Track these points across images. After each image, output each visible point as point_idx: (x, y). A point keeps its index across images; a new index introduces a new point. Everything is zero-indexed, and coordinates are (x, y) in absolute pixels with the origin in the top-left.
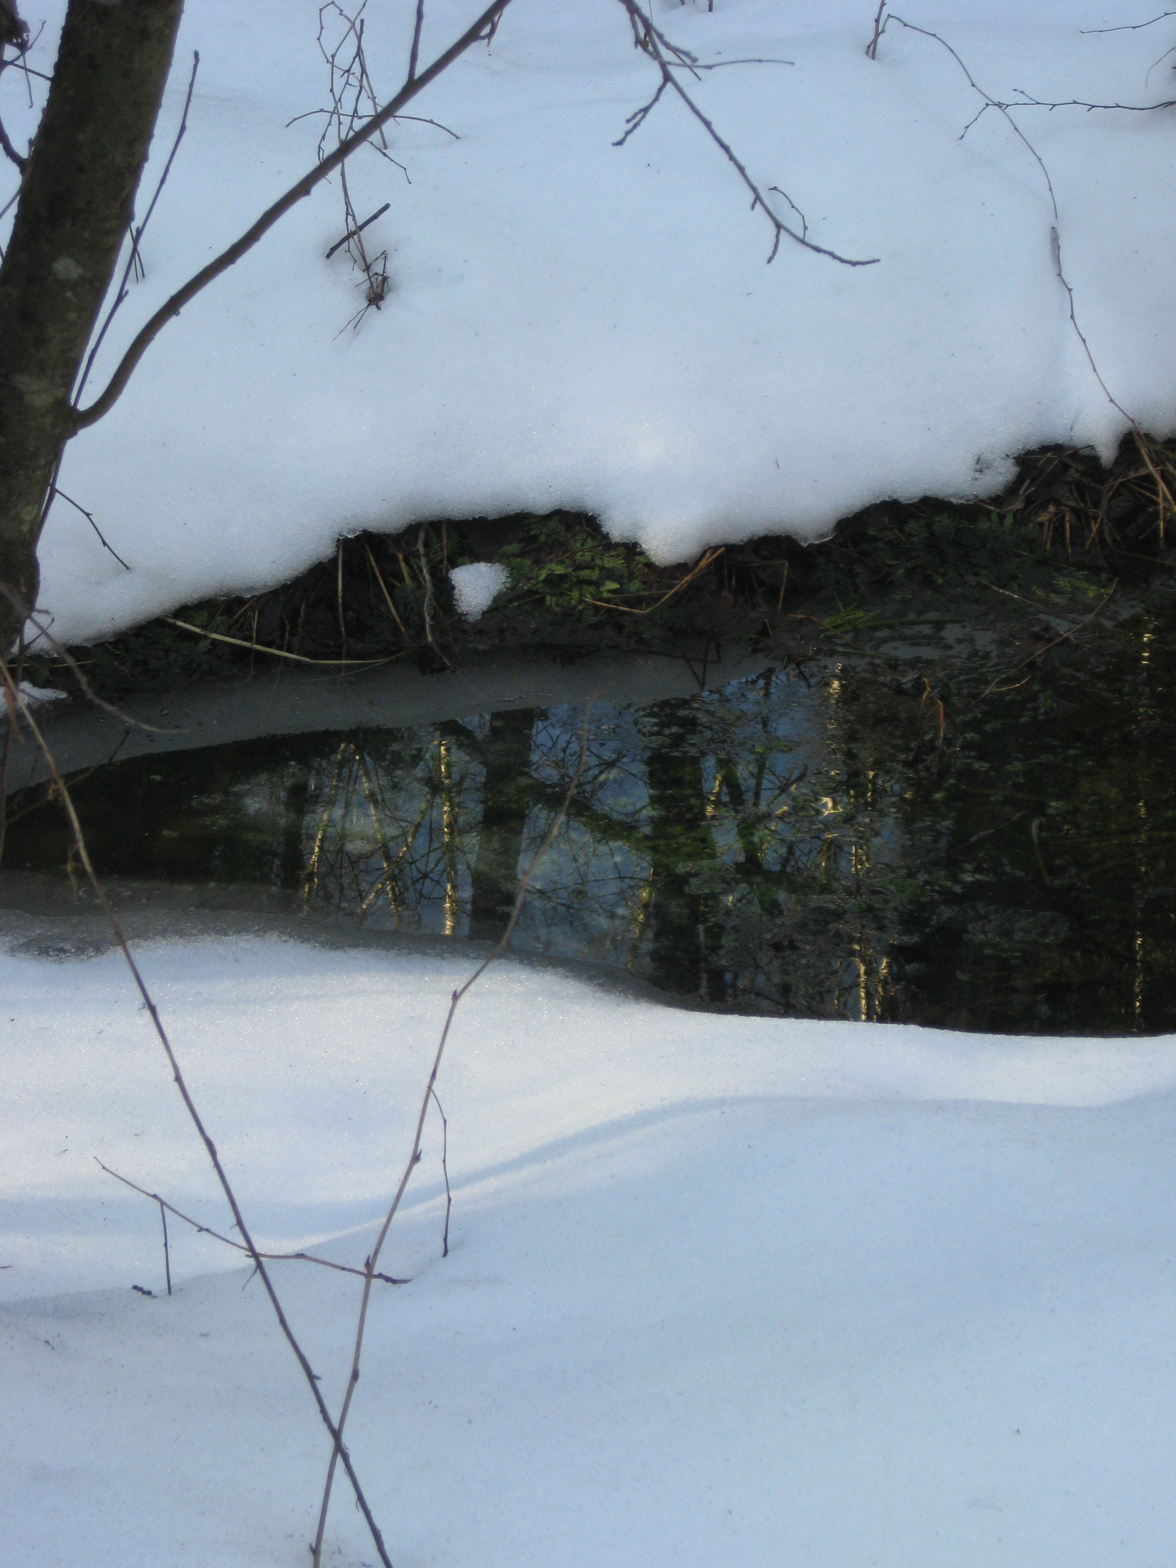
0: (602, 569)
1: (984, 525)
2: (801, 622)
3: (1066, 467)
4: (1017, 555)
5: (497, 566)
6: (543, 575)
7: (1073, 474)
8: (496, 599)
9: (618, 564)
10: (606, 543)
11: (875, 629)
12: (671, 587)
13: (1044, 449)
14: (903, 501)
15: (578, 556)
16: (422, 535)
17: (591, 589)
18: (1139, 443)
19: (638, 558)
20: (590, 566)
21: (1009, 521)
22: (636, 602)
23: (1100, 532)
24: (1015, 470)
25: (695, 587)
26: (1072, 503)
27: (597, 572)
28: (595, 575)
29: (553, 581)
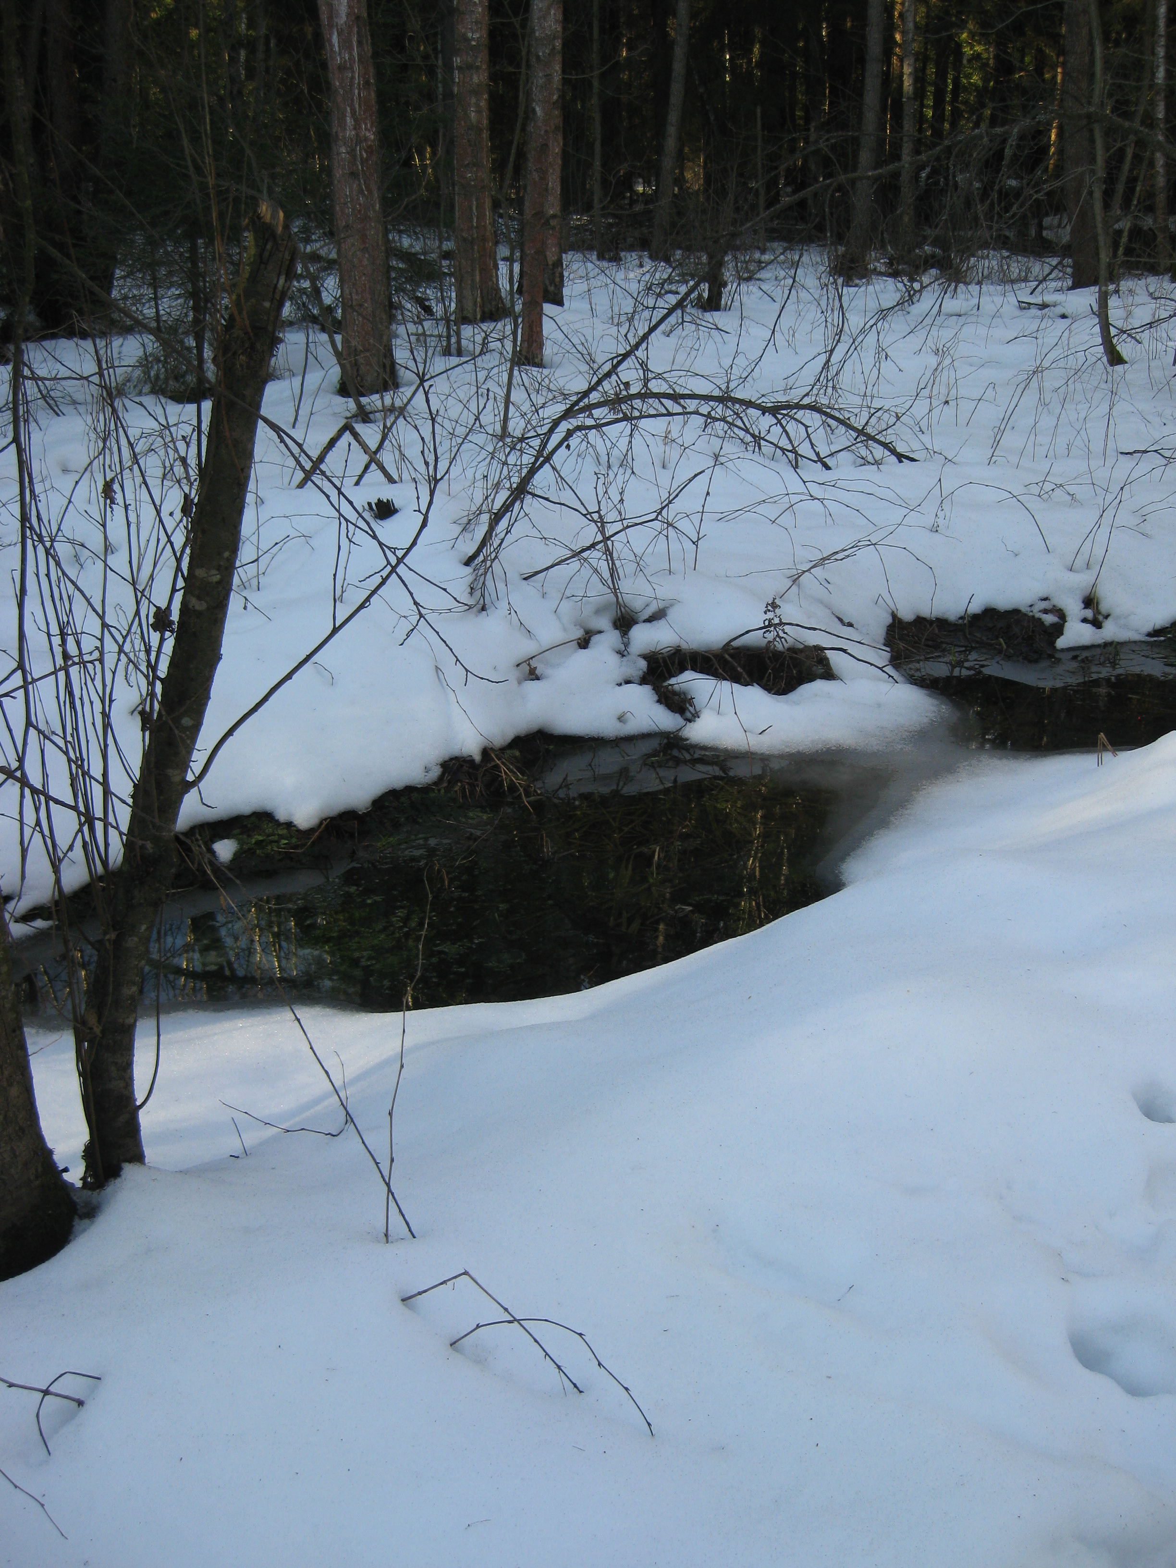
0: (278, 835)
1: (432, 795)
2: (368, 846)
3: (462, 766)
4: (449, 806)
5: (232, 840)
6: (253, 841)
7: (465, 768)
8: (235, 854)
9: (283, 832)
10: (278, 823)
11: (400, 844)
12: (310, 839)
13: (451, 759)
14: (397, 789)
15: (267, 831)
16: (197, 831)
17: (276, 844)
18: (490, 752)
19: (293, 828)
20: (273, 835)
21: (443, 791)
22: (296, 847)
23: (481, 791)
24: (441, 770)
25: (320, 838)
26: (467, 781)
27: (277, 837)
28: (276, 838)
29: (259, 843)
